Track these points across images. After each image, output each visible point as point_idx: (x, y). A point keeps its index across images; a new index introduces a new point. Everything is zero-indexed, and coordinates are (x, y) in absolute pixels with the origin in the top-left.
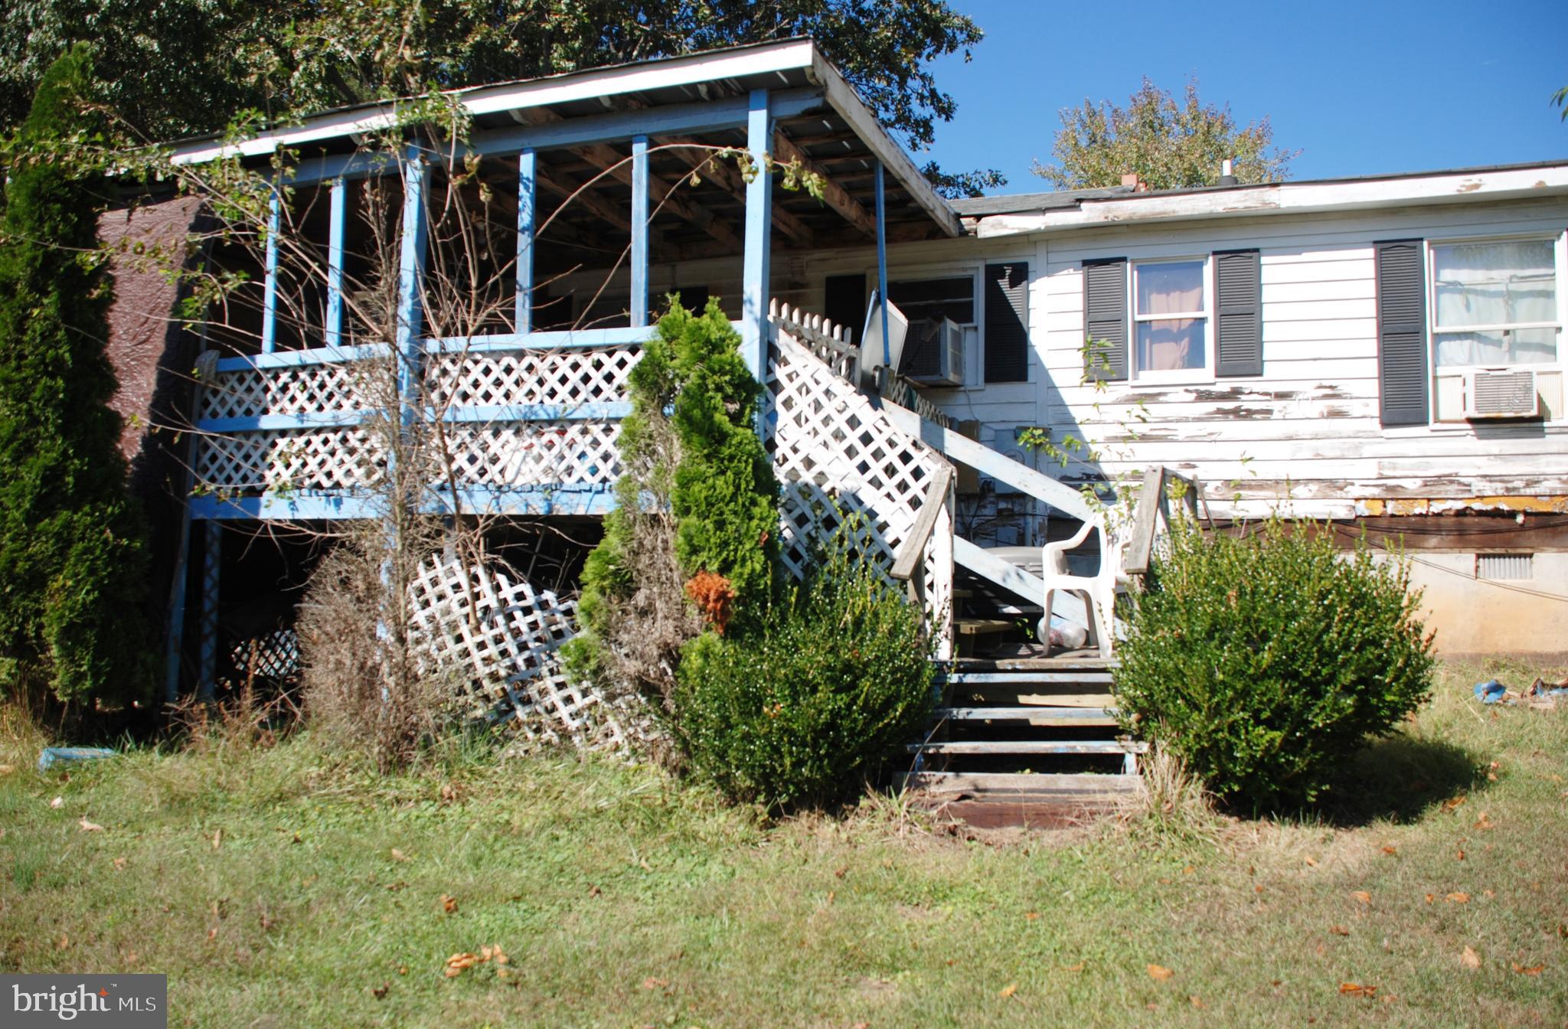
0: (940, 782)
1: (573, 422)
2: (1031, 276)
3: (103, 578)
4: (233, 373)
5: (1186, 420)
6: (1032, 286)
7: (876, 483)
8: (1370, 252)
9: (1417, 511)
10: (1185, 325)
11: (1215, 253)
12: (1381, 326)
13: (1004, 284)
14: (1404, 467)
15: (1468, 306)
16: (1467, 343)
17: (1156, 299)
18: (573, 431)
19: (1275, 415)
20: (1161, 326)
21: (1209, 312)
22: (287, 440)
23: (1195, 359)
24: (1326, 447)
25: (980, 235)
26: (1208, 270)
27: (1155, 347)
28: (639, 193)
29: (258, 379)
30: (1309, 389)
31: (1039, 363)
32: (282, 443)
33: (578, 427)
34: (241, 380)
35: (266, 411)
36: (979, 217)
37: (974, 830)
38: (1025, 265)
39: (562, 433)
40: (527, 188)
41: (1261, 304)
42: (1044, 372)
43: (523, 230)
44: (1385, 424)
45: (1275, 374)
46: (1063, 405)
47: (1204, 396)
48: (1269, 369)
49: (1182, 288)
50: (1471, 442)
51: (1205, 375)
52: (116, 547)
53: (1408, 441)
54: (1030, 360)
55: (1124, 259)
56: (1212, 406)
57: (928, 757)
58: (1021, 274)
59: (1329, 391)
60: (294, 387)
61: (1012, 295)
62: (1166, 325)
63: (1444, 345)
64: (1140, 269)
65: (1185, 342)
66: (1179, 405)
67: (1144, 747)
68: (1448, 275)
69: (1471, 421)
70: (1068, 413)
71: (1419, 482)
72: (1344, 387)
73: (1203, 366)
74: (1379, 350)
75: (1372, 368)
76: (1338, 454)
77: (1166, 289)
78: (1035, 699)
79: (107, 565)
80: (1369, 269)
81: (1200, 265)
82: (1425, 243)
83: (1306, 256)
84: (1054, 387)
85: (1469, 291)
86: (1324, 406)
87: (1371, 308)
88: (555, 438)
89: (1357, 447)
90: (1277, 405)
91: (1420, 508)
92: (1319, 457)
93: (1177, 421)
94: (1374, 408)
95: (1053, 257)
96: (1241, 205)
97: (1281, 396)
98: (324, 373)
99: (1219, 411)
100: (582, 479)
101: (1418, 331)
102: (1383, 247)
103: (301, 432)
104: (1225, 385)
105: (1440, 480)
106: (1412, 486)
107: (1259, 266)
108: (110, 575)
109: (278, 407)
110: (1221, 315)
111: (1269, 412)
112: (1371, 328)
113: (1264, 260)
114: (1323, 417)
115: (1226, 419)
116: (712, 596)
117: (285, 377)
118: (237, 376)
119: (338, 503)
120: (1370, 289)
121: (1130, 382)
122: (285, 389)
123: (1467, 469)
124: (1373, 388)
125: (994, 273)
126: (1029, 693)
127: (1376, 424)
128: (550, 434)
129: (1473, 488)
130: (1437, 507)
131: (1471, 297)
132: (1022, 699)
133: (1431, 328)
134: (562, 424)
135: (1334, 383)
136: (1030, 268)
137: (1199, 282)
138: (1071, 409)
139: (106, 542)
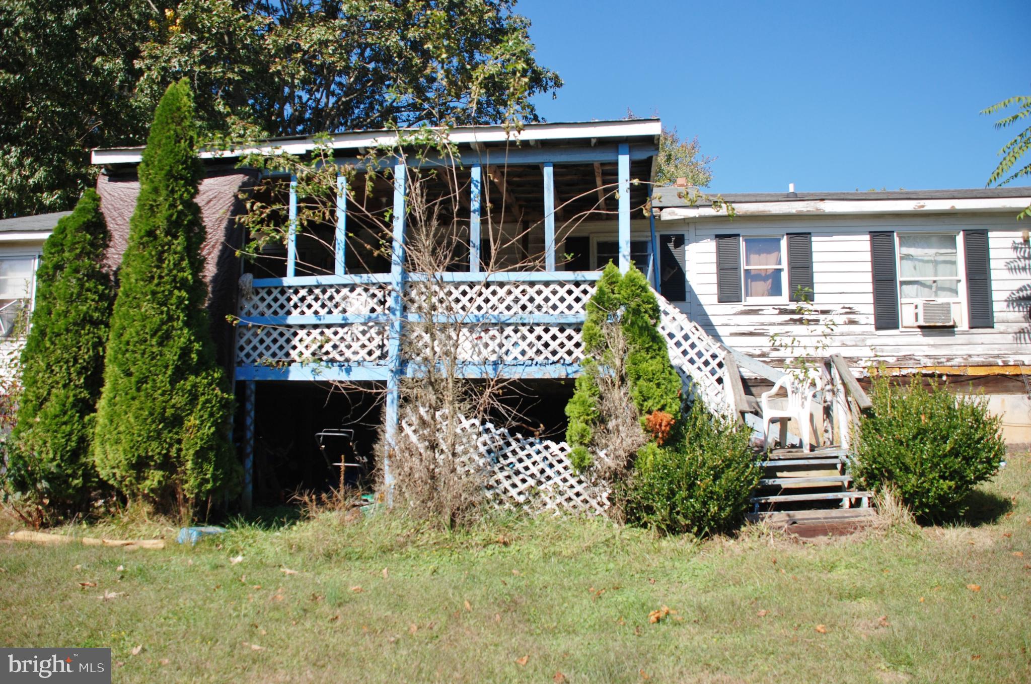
0: (770, 517)
1: (509, 325)
2: (686, 242)
3: (217, 419)
4: (263, 288)
5: (774, 324)
6: (687, 248)
7: (692, 361)
8: (867, 237)
9: (894, 374)
10: (769, 272)
11: (787, 234)
12: (874, 277)
13: (671, 246)
14: (887, 351)
15: (915, 268)
16: (915, 286)
17: (754, 257)
18: (509, 330)
19: (821, 322)
20: (756, 272)
21: (784, 265)
22: (305, 331)
23: (776, 290)
24: (848, 340)
25: (663, 218)
26: (784, 243)
27: (753, 283)
28: (549, 196)
29: (283, 292)
30: (838, 309)
31: (692, 291)
32: (302, 333)
33: (512, 328)
34: (269, 293)
35: (289, 313)
36: (661, 208)
37: (804, 539)
38: (683, 236)
39: (502, 331)
40: (476, 186)
41: (812, 263)
42: (695, 296)
43: (474, 211)
44: (877, 328)
45: (821, 300)
46: (706, 315)
47: (783, 312)
48: (817, 298)
49: (769, 252)
50: (920, 338)
51: (783, 299)
52: (222, 398)
53: (888, 337)
54: (687, 289)
55: (738, 235)
56: (787, 317)
57: (761, 504)
58: (680, 241)
59: (848, 310)
60: (310, 299)
61: (676, 252)
62: (759, 272)
63: (904, 287)
64: (746, 241)
65: (770, 281)
66: (770, 316)
67: (872, 493)
68: (906, 250)
69: (920, 327)
70: (709, 320)
71: (895, 359)
72: (856, 308)
73: (780, 295)
74: (874, 289)
75: (870, 298)
76: (854, 343)
77: (759, 252)
78: (785, 474)
79: (219, 410)
80: (867, 246)
81: (779, 240)
82: (895, 234)
83: (835, 238)
84: (701, 305)
85: (917, 260)
86: (845, 318)
87: (868, 267)
88: (497, 334)
89: (863, 340)
90: (821, 317)
91: (896, 373)
92: (844, 345)
93: (770, 325)
94: (872, 320)
95: (698, 232)
96: (805, 210)
97: (824, 312)
98: (333, 290)
99: (791, 320)
100: (516, 358)
101: (893, 279)
102: (874, 235)
103: (315, 327)
104: (793, 306)
105: (905, 358)
106: (892, 360)
107: (811, 242)
108: (221, 417)
109: (299, 310)
110: (792, 267)
111: (818, 321)
112: (869, 277)
113: (813, 239)
114: (845, 324)
115: (795, 324)
116: (664, 424)
117: (303, 292)
118: (266, 290)
119: (349, 371)
120: (868, 256)
121: (743, 303)
122: (303, 299)
123: (918, 352)
124: (871, 309)
125: (665, 239)
126: (782, 471)
127: (872, 328)
128: (493, 332)
129: (922, 362)
130: (904, 372)
131: (916, 263)
132: (779, 474)
133: (899, 278)
134: (502, 326)
135: (851, 306)
136: (686, 238)
137: (778, 249)
138: (711, 318)
139: (216, 396)
